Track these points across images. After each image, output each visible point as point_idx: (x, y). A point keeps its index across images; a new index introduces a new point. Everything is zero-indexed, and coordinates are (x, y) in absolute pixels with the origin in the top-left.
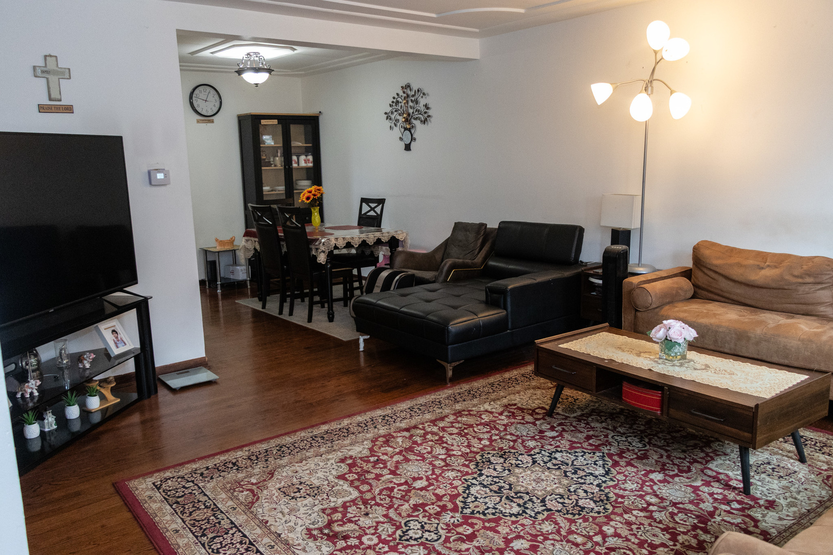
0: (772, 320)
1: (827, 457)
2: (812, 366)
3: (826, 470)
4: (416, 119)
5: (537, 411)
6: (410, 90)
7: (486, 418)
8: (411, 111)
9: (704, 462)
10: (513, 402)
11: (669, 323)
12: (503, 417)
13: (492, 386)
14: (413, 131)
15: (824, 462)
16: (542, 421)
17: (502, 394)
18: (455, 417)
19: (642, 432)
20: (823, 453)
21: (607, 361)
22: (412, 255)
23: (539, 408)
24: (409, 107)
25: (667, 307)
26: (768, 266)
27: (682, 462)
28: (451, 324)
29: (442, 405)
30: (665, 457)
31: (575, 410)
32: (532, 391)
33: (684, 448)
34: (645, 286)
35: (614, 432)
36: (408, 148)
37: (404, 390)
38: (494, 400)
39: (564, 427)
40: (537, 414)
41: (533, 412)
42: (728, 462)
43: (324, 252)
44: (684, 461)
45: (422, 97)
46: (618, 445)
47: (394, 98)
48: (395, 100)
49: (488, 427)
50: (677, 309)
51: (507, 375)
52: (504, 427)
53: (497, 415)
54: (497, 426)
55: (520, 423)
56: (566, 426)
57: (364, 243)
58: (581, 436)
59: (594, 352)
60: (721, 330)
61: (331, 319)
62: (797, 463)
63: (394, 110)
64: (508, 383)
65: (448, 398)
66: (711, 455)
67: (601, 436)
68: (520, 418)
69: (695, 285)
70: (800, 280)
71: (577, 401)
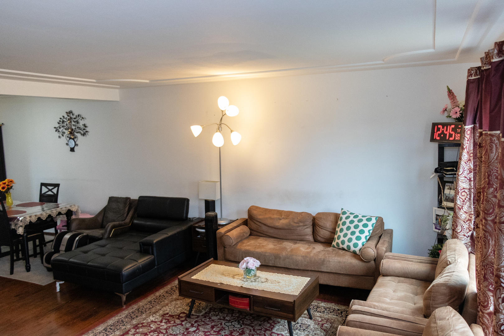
0: (289, 245)
1: (320, 313)
2: (308, 269)
3: (321, 321)
4: (78, 132)
5: (181, 315)
6: (73, 115)
7: (154, 326)
8: (74, 127)
9: (271, 330)
10: (166, 312)
11: (247, 260)
12: (163, 324)
13: (151, 303)
14: (76, 140)
15: (319, 317)
16: (185, 322)
17: (158, 308)
18: (135, 330)
19: (238, 317)
20: (318, 312)
21: (219, 284)
22: (83, 220)
23: (181, 313)
24: (72, 125)
25: (240, 244)
26: (283, 218)
27: (261, 332)
28: (124, 270)
29: (124, 323)
30: (252, 331)
31: (201, 311)
32: (174, 302)
33: (260, 323)
34: (228, 234)
35: (224, 321)
36: (72, 150)
37: (96, 317)
38: (155, 313)
39: (198, 323)
40: (182, 317)
41: (179, 317)
42: (281, 327)
43: (21, 226)
44: (262, 331)
45: (81, 120)
46: (229, 329)
47: (61, 119)
48: (61, 120)
49: (156, 333)
50: (244, 245)
51: (158, 294)
52: (165, 331)
53: (159, 323)
54: (161, 331)
55: (174, 326)
56: (199, 322)
57: (50, 216)
58: (209, 327)
59: (211, 279)
60: (267, 254)
61: (28, 269)
62: (309, 320)
63: (61, 126)
64: (160, 299)
65: (126, 317)
66: (273, 324)
67: (218, 325)
68: (173, 322)
69: (251, 229)
70: (297, 225)
71: (201, 304)
